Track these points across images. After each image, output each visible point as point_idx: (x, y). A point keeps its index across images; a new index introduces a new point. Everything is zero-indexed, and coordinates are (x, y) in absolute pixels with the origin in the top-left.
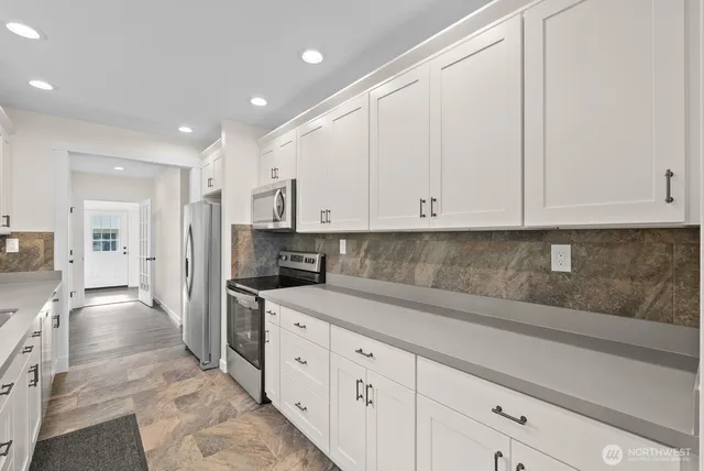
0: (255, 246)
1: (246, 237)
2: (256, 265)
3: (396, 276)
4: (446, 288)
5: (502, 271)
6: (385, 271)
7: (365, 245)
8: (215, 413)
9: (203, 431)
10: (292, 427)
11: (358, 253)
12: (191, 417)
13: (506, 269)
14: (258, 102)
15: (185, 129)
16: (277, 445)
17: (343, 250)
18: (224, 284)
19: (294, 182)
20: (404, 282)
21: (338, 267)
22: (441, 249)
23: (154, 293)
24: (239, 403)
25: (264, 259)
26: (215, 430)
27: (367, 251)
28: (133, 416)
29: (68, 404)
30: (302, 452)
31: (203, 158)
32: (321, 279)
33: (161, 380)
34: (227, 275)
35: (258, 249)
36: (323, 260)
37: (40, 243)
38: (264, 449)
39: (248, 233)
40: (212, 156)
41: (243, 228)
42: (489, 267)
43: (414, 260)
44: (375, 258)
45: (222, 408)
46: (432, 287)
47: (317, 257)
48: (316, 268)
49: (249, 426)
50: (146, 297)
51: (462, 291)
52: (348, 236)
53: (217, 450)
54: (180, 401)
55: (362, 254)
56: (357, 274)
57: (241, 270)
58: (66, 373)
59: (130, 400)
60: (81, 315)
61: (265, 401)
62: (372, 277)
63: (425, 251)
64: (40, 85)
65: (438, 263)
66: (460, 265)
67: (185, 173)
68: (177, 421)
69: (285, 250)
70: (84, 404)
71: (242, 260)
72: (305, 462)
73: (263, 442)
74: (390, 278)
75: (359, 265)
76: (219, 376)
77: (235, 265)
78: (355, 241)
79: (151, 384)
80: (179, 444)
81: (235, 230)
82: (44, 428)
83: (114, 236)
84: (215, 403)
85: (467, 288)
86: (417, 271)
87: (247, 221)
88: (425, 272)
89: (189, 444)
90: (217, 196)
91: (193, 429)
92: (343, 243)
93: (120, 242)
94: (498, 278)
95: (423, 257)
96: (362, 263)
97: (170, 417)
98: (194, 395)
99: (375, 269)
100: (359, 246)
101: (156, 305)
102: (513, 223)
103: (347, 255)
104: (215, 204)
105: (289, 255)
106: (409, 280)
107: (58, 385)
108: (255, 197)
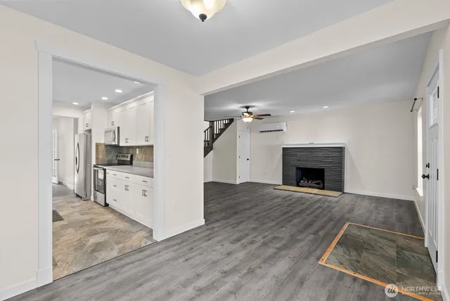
0: (107, 152)
1: (102, 149)
2: (106, 160)
7: (143, 150)
9: (82, 212)
11: (141, 153)
12: (77, 210)
15: (76, 103)
17: (137, 153)
18: (92, 166)
19: (119, 128)
21: (136, 159)
23: (59, 178)
25: (110, 157)
26: (86, 211)
27: (143, 153)
32: (131, 163)
34: (94, 162)
36: (132, 157)
39: (103, 146)
40: (88, 114)
41: (100, 144)
45: (89, 208)
47: (129, 155)
48: (129, 159)
52: (139, 147)
56: (141, 160)
57: (100, 161)
61: (107, 205)
62: (145, 161)
67: (76, 120)
69: (120, 153)
71: (100, 157)
76: (90, 202)
78: (140, 149)
80: (73, 214)
81: (97, 145)
87: (102, 141)
89: (77, 214)
90: (90, 131)
92: (137, 150)
96: (142, 156)
97: (70, 210)
99: (145, 158)
100: (141, 151)
101: (60, 183)
104: (89, 135)
105: (121, 155)
108: (106, 132)
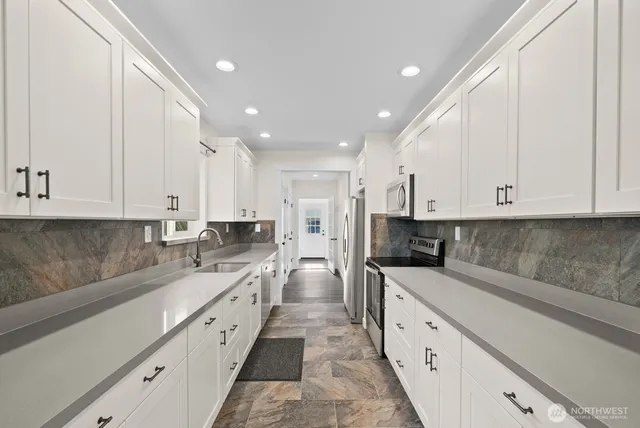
0: (390, 231)
1: (382, 224)
2: (390, 247)
3: (501, 265)
4: (549, 282)
5: (612, 267)
6: (492, 258)
7: (476, 232)
8: (349, 353)
9: (338, 362)
10: (398, 381)
11: (470, 239)
12: (333, 350)
13: (619, 265)
14: (384, 114)
15: (343, 144)
16: (382, 388)
17: (458, 237)
19: (412, 177)
20: (508, 271)
21: (453, 253)
22: (543, 239)
23: (336, 264)
24: (366, 351)
25: (397, 243)
26: (345, 363)
27: (477, 238)
28: (303, 340)
29: (277, 324)
30: (399, 401)
31: (358, 162)
32: (438, 262)
33: (325, 323)
34: (368, 254)
35: (393, 234)
36: (442, 246)
37: (269, 227)
38: (373, 387)
39: (384, 221)
40: (361, 161)
41: (380, 216)
42: (598, 261)
43: (518, 250)
44: (484, 245)
45: (354, 351)
46: (535, 279)
47: (436, 243)
48: (435, 252)
49: (369, 369)
50: (331, 267)
51: (566, 287)
52: (461, 223)
53: (341, 376)
54: (331, 339)
55: (473, 240)
56: (468, 260)
57: (378, 250)
58: (279, 307)
59: (305, 330)
60: (295, 274)
61: (384, 356)
62: (481, 264)
63: (529, 240)
64: (265, 135)
65: (540, 253)
66: (564, 257)
67: (349, 176)
68: (325, 350)
69: (416, 235)
70: (283, 325)
71: (379, 242)
72: (398, 408)
73: (373, 383)
74: (496, 266)
75: (470, 251)
76: (360, 329)
77: (373, 246)
78: (467, 229)
79: (318, 324)
80: (321, 364)
81: (374, 218)
82: (262, 332)
83: (318, 223)
84: (352, 347)
85: (571, 283)
86: (520, 261)
87: (383, 210)
88: (528, 262)
89: (327, 367)
90: (363, 192)
91: (333, 358)
92: (458, 229)
93: (322, 226)
94: (608, 276)
95: (526, 247)
96: (473, 249)
97: (322, 346)
98: (340, 338)
99: (483, 256)
100: (470, 233)
101: (337, 273)
102: (582, 209)
103: (460, 242)
105: (417, 239)
106: (513, 270)
107: (274, 311)
108: (388, 191)
